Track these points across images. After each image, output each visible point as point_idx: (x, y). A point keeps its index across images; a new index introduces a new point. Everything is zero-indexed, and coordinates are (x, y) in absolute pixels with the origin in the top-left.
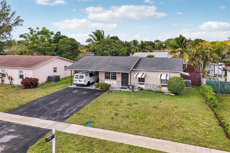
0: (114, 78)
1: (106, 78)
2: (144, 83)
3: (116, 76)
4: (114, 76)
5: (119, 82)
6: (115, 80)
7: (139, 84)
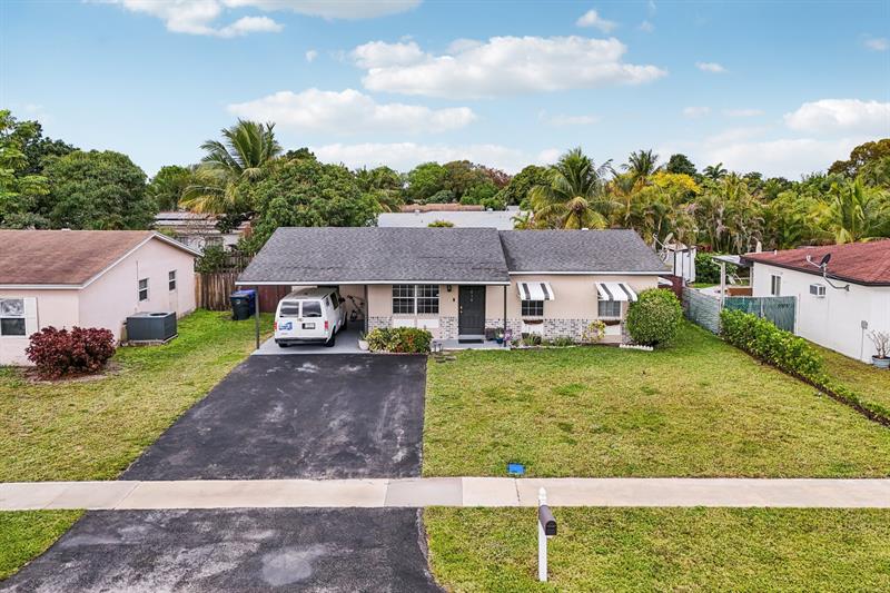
0: (430, 307)
1: (396, 310)
2: (541, 318)
3: (436, 302)
4: (428, 302)
5: (452, 319)
6: (431, 315)
7: (526, 322)
